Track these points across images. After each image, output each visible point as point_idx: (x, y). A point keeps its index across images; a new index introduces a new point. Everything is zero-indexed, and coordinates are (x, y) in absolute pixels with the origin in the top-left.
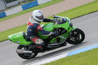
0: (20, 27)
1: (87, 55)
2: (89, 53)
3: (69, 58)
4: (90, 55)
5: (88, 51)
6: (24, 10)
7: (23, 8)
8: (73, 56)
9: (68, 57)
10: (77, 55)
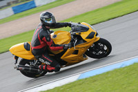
0: (10, 38)
1: (106, 78)
2: (109, 75)
3: (81, 82)
4: (110, 79)
5: (108, 73)
6: (15, 14)
7: (14, 10)
8: (86, 79)
9: (79, 80)
10: (92, 77)
